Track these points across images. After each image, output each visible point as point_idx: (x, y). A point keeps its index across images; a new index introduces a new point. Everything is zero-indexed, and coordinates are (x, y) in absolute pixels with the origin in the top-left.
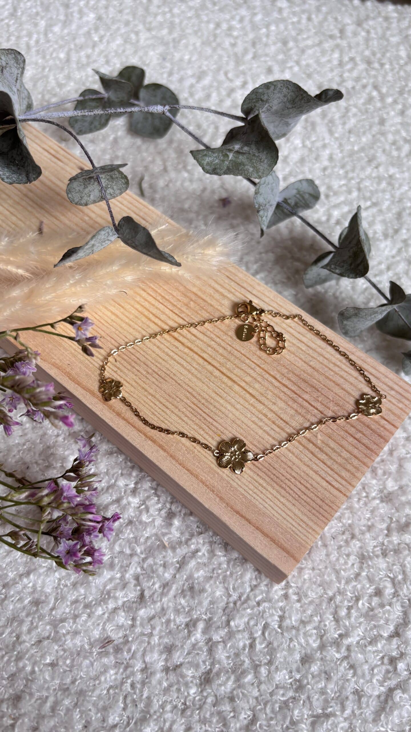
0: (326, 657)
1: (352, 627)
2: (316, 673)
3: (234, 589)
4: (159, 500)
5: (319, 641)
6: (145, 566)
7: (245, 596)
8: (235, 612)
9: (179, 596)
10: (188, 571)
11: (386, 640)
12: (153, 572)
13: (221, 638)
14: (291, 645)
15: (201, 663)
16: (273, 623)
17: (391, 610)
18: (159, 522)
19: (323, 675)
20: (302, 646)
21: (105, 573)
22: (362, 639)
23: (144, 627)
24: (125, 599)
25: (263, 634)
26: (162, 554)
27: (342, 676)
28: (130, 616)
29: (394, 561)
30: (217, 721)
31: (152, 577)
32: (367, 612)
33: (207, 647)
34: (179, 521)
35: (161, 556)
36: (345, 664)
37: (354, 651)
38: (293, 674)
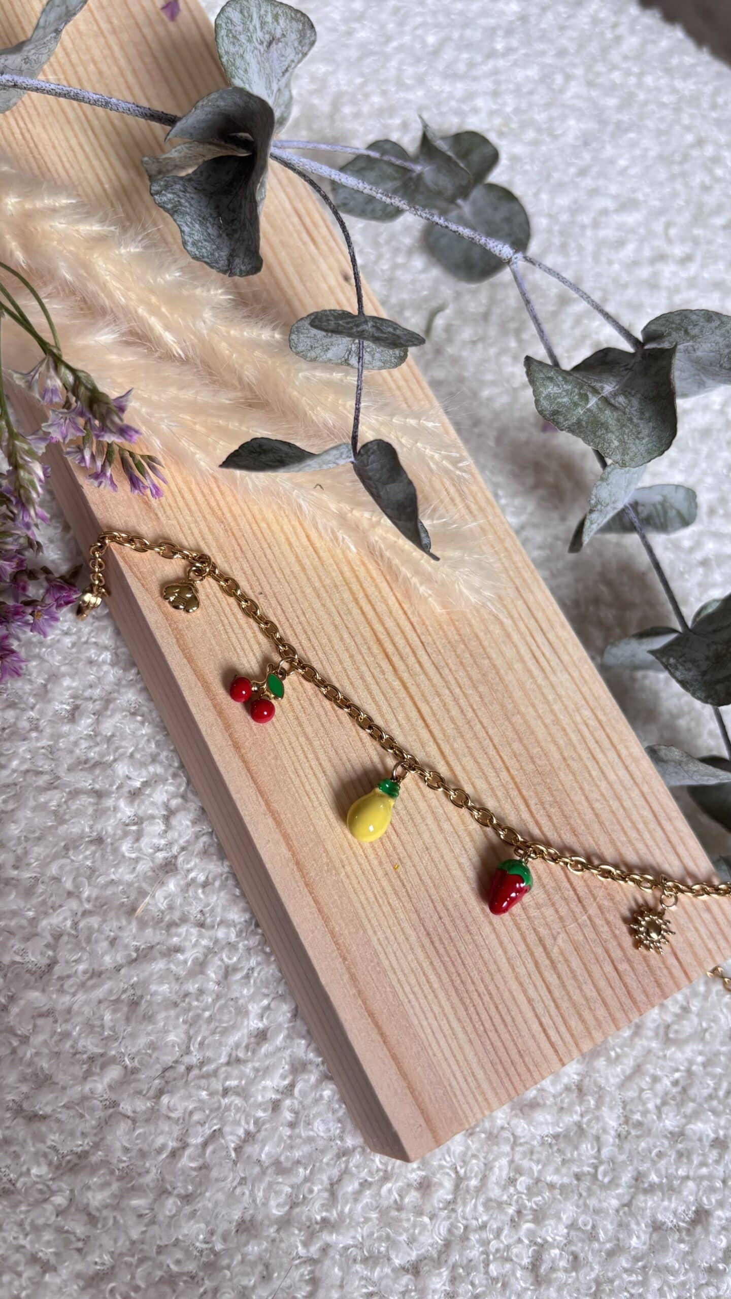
0: (282, 1241)
1: (351, 1219)
2: (249, 1257)
3: (201, 1044)
4: (165, 832)
5: (287, 1208)
6: (82, 925)
7: (213, 1066)
8: (181, 1083)
9: (106, 1004)
10: (146, 974)
11: (393, 1270)
12: (89, 940)
13: (134, 1112)
14: (238, 1191)
15: (78, 1134)
16: (229, 1138)
17: (430, 1227)
18: (143, 867)
19: (260, 1268)
20: (254, 1201)
21: (12, 896)
22: (355, 1246)
23: (20, 1023)
24: (18, 959)
25: (205, 1144)
26: (118, 919)
27: (290, 1287)
28: (9, 990)
29: (478, 1151)
30: (49, 1242)
31: (83, 949)
32: (388, 1208)
33: (102, 1114)
34: (178, 885)
35: (115, 924)
36: (305, 1270)
37: (333, 1258)
38: (214, 1238)
